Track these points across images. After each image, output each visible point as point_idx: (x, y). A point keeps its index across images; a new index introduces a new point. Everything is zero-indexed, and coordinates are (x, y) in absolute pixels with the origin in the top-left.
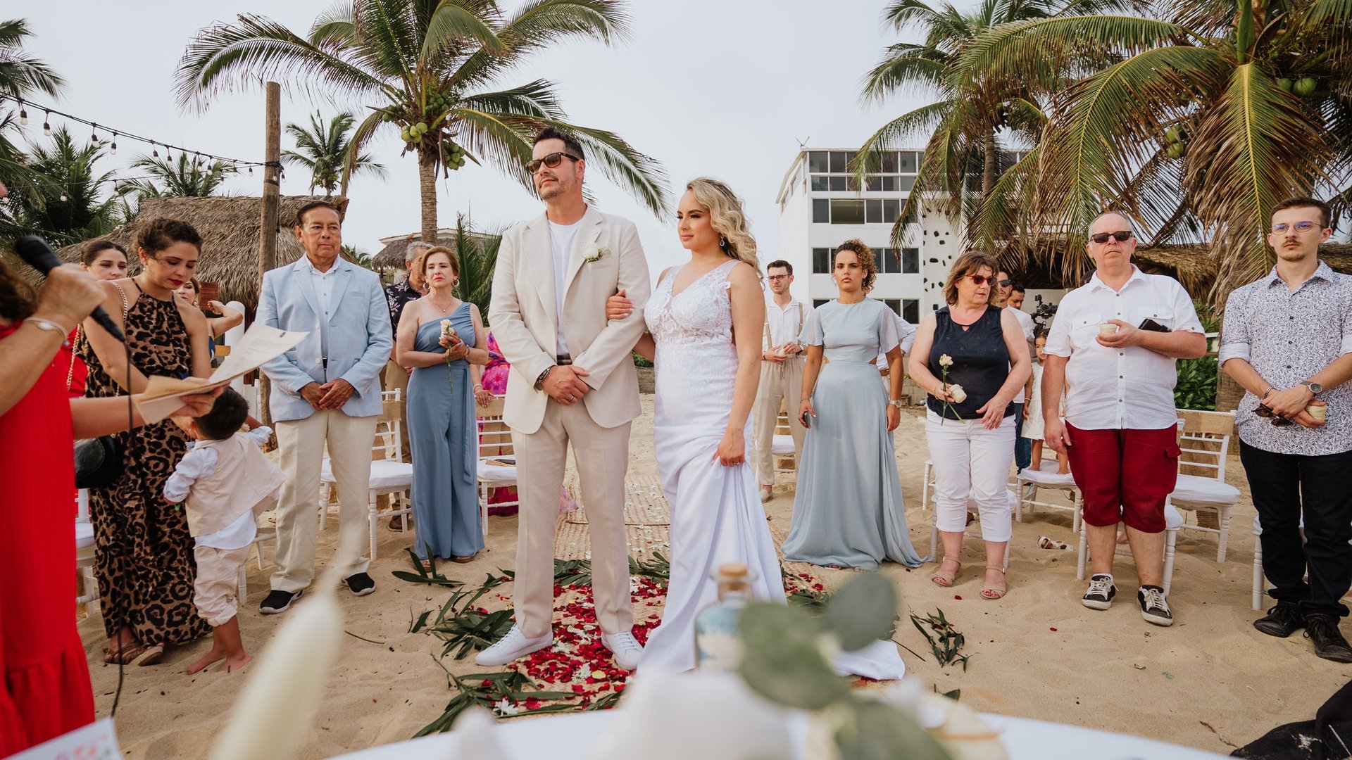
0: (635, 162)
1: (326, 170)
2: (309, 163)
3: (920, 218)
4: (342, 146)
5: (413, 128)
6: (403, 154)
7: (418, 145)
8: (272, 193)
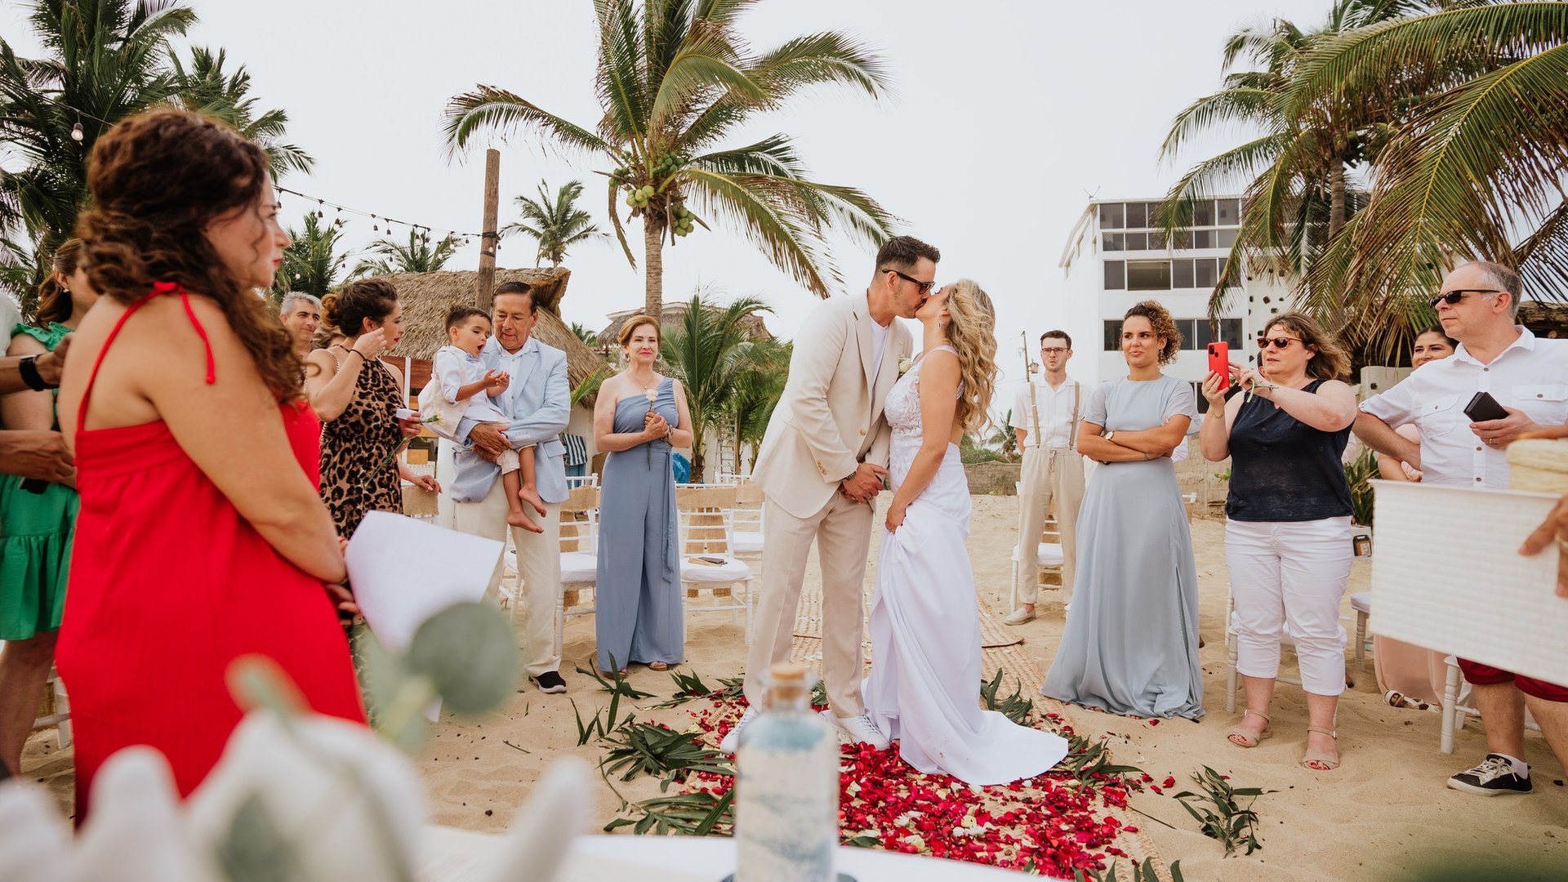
0: (883, 226)
1: (553, 242)
2: (537, 234)
3: (1244, 280)
4: (570, 215)
5: (639, 191)
6: (629, 221)
7: (644, 210)
8: (487, 265)
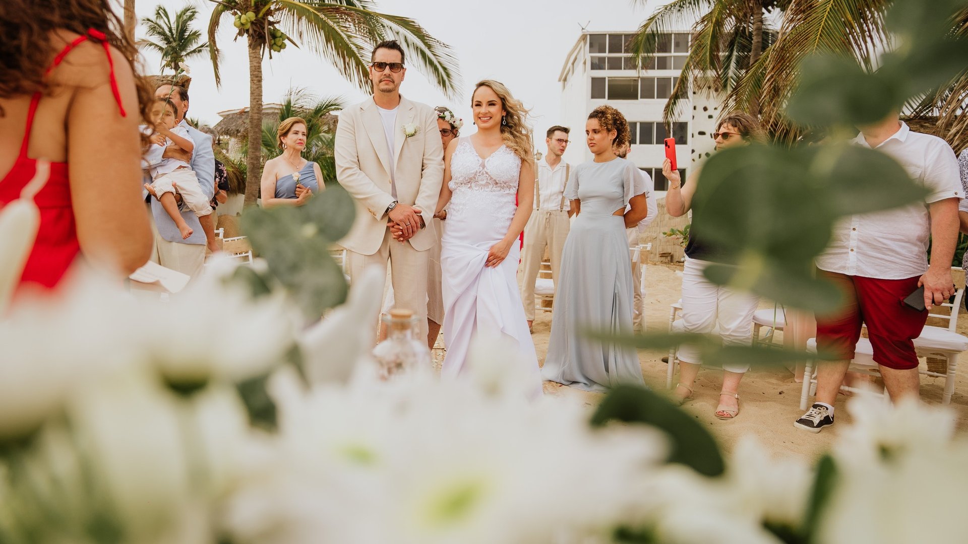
0: (429, 47)
1: (174, 55)
2: (161, 49)
3: (690, 94)
4: (187, 34)
5: (243, 16)
6: (236, 39)
7: (247, 31)
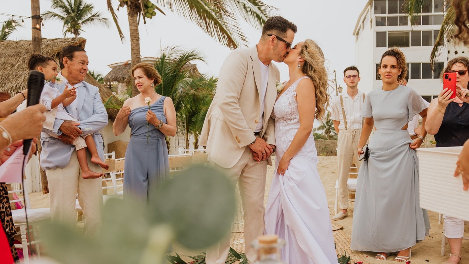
1: (73, 23)
2: (63, 18)
4: (82, 7)
6: (118, 9)
7: (126, 3)
8: (37, 36)
